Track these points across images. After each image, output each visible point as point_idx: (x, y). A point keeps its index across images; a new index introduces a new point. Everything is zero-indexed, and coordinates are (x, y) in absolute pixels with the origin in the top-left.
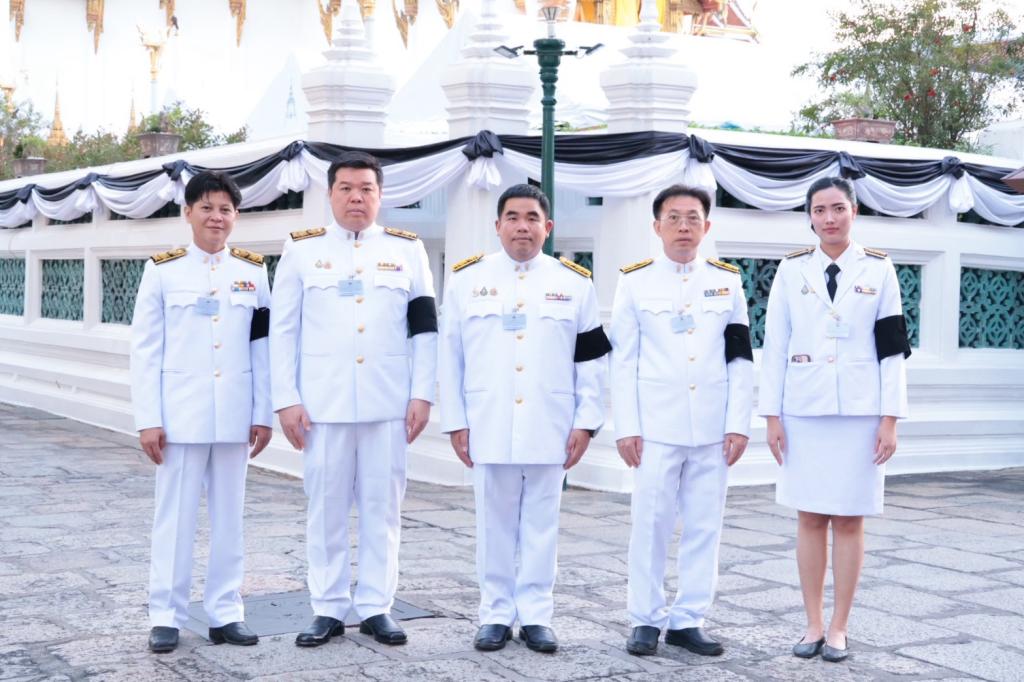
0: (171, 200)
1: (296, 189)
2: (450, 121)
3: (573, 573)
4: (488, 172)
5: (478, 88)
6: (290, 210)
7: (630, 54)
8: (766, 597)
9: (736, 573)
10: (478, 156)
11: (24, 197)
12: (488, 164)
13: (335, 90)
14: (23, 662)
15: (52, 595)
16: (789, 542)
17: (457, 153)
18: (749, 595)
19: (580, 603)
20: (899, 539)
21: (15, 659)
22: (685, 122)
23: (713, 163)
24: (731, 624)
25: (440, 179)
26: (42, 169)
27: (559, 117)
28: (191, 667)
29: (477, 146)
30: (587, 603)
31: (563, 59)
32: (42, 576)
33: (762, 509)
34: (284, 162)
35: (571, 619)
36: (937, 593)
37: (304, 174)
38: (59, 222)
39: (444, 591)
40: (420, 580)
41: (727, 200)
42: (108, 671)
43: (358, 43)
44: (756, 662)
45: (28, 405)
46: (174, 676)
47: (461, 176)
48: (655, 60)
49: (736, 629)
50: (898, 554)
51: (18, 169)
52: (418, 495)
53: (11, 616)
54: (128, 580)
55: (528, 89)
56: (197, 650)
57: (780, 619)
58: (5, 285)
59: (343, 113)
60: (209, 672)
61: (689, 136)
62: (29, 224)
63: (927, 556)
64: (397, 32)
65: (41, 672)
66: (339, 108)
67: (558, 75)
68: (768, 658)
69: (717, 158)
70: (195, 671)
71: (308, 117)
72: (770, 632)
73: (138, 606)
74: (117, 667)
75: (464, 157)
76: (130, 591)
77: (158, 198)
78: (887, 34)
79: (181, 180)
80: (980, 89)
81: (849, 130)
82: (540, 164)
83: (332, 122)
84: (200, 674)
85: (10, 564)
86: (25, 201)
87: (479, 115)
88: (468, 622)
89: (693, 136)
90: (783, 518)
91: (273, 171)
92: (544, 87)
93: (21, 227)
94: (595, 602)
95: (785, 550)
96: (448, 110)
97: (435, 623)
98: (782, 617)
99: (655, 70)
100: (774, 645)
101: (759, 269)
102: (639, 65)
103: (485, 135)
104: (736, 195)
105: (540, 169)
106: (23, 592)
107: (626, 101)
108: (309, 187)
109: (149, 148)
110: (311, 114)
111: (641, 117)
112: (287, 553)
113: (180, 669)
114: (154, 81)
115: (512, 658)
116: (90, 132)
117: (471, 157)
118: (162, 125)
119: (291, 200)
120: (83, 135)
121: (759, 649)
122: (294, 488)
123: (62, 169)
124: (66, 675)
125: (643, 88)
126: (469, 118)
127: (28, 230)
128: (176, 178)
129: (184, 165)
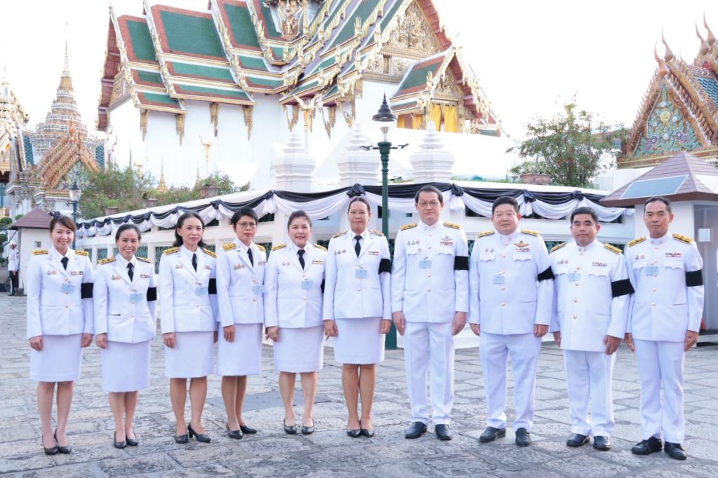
0: (214, 218)
1: (271, 212)
2: (341, 180)
3: (392, 384)
5: (353, 164)
6: (269, 222)
7: (423, 147)
8: (477, 393)
9: (466, 383)
13: (288, 167)
14: (150, 420)
15: (162, 394)
17: (344, 194)
18: (470, 392)
19: (393, 396)
20: (545, 368)
21: (146, 419)
22: (449, 178)
23: (463, 197)
25: (336, 207)
26: (156, 204)
27: (390, 177)
29: (353, 191)
30: (396, 396)
31: (391, 151)
32: (158, 387)
34: (265, 200)
36: (555, 390)
37: (274, 205)
38: (164, 229)
39: (333, 392)
41: (470, 213)
43: (298, 145)
44: (466, 418)
48: (435, 150)
50: (543, 375)
51: (144, 205)
55: (377, 164)
57: (481, 401)
59: (292, 177)
61: (451, 184)
62: (149, 230)
63: (556, 375)
64: (326, 132)
66: (290, 175)
67: (389, 158)
68: (471, 416)
69: (465, 194)
71: (276, 179)
72: (475, 406)
75: (347, 196)
77: (209, 217)
78: (550, 133)
79: (219, 209)
80: (596, 158)
81: (528, 179)
82: (382, 199)
83: (287, 181)
86: (147, 219)
87: (354, 177)
88: (342, 404)
89: (453, 184)
91: (260, 205)
92: (383, 164)
93: (146, 232)
96: (341, 175)
99: (435, 154)
100: (476, 411)
102: (427, 152)
103: (357, 186)
104: (475, 211)
105: (382, 201)
106: (149, 394)
107: (421, 169)
108: (277, 211)
109: (204, 194)
110: (278, 178)
111: (429, 176)
112: (265, 377)
113: (216, 422)
114: (207, 161)
116: (178, 186)
118: (210, 183)
119: (269, 217)
120: (174, 188)
123: (165, 204)
125: (429, 163)
126: (349, 178)
127: (149, 233)
128: (217, 208)
129: (220, 202)
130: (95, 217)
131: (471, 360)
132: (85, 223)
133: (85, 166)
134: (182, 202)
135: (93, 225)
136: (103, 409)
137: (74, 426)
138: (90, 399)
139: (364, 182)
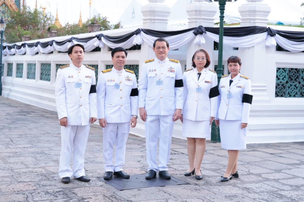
0: (98, 46)
1: (139, 44)
2: (189, 22)
4: (201, 39)
5: (198, 12)
6: (136, 50)
7: (248, 1)
8: (294, 181)
9: (283, 173)
10: (198, 34)
11: (51, 44)
12: (201, 37)
13: (152, 12)
14: (63, 194)
16: (300, 162)
17: (191, 32)
18: (289, 180)
21: (60, 193)
22: (266, 23)
23: (275, 37)
24: (283, 190)
26: (56, 35)
28: (114, 198)
29: (198, 31)
31: (227, 3)
33: (290, 151)
34: (135, 35)
35: (231, 186)
37: (141, 39)
38: (62, 52)
40: (182, 172)
41: (279, 48)
42: (89, 198)
45: (52, 110)
46: (110, 200)
47: (192, 40)
48: (257, 3)
49: (285, 192)
51: (49, 35)
52: (177, 143)
53: (57, 179)
54: (91, 169)
55: (215, 12)
56: (115, 192)
57: (299, 189)
58: (44, 71)
59: (154, 20)
60: (120, 200)
61: (268, 27)
62: (52, 52)
65: (69, 197)
66: (153, 18)
67: (225, 8)
69: (277, 35)
70: (115, 199)
71: (143, 21)
72: (296, 193)
73: (95, 177)
74: (92, 197)
75: (193, 34)
76: (92, 172)
77: (94, 45)
79: (101, 40)
82: (219, 37)
83: (151, 22)
84: (117, 200)
85: (55, 163)
86: (51, 45)
87: (198, 21)
88: (198, 186)
89: (269, 28)
90: (297, 154)
91: (132, 37)
92: (220, 12)
93: (49, 53)
94: (238, 181)
95: (299, 165)
97: (188, 186)
98: (300, 188)
99: (257, 6)
100: (298, 197)
101: (290, 71)
102: (251, 4)
103: (200, 27)
104: (283, 47)
105: (219, 38)
107: (247, 16)
108: (143, 43)
109: (91, 29)
110: (144, 20)
111: (252, 21)
113: (111, 198)
115: (214, 199)
116: (71, 23)
117: (196, 34)
118: (95, 22)
119: (137, 47)
120: (69, 24)
121: (293, 198)
122: (138, 140)
124: (77, 199)
125: (253, 12)
126: (195, 22)
127: (51, 54)
128: (100, 39)
129: (102, 35)
130: (15, 42)
131: (281, 153)
132: (8, 46)
133: (8, 7)
134: (74, 34)
135: (14, 48)
136: (29, 183)
137: (10, 196)
138: (19, 174)
139: (205, 25)
